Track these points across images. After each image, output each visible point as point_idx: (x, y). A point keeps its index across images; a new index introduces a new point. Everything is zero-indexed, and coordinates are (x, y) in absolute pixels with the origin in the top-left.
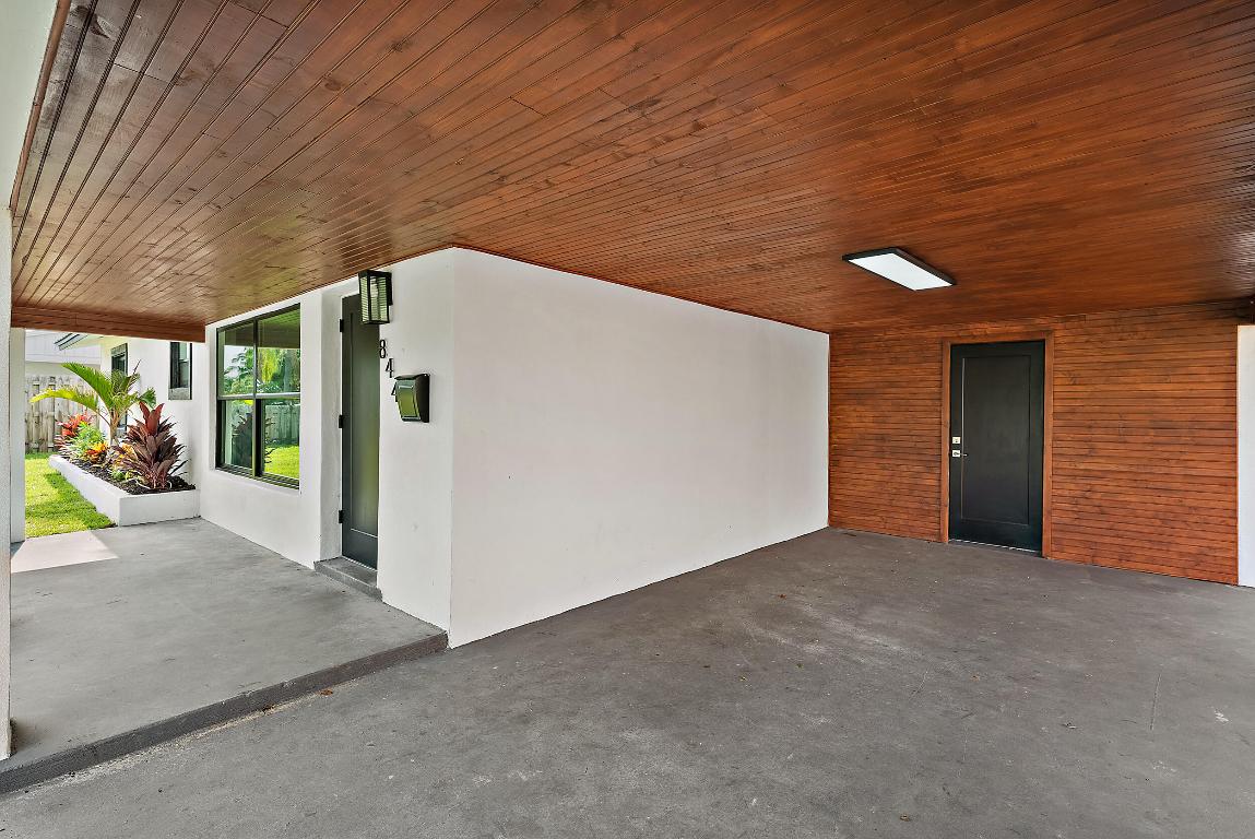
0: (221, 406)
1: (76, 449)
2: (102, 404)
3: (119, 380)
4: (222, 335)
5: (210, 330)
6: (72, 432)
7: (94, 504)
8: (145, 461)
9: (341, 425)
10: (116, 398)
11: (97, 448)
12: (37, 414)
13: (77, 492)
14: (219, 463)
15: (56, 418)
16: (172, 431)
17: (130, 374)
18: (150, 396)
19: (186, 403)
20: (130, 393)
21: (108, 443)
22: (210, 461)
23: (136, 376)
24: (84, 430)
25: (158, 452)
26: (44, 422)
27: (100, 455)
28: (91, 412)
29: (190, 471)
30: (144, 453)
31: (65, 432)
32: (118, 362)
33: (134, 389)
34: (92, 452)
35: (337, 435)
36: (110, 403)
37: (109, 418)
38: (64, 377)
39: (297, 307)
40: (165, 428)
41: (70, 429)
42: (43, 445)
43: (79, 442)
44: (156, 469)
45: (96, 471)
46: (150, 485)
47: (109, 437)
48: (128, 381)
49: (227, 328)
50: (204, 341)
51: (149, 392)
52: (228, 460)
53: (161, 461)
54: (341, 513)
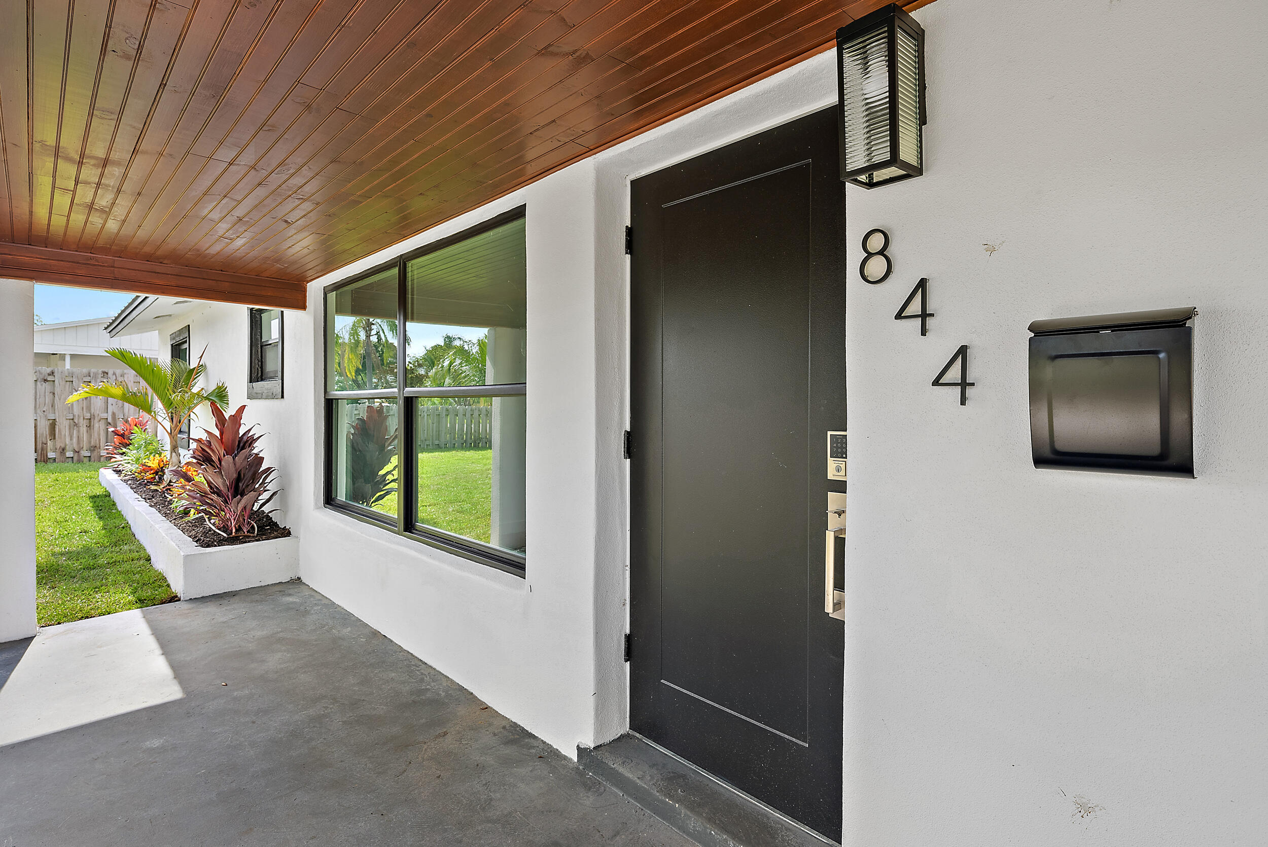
0: (330, 407)
1: (129, 462)
2: (159, 406)
3: (180, 372)
4: (332, 296)
5: (315, 289)
6: (124, 440)
7: (150, 551)
8: (219, 493)
9: (629, 452)
10: (176, 397)
11: (153, 463)
12: (88, 416)
13: (127, 527)
14: (329, 500)
15: (110, 420)
16: (258, 447)
17: (194, 364)
18: (221, 394)
19: (276, 404)
20: (195, 390)
21: (167, 455)
22: (316, 495)
23: (201, 368)
24: (138, 437)
25: (239, 479)
26: (97, 425)
27: (156, 473)
28: (146, 416)
29: (284, 508)
30: (218, 482)
31: (117, 439)
32: (179, 351)
33: (199, 385)
34: (147, 468)
35: (622, 471)
36: (168, 404)
37: (167, 424)
38: (118, 372)
39: (519, 213)
40: (247, 442)
41: (122, 436)
42: (95, 453)
43: (132, 453)
44: (237, 506)
45: (150, 497)
46: (225, 529)
47: (168, 447)
48: (192, 374)
49: (337, 287)
50: (303, 307)
51: (219, 388)
52: (341, 495)
53: (242, 496)
54: (628, 638)
